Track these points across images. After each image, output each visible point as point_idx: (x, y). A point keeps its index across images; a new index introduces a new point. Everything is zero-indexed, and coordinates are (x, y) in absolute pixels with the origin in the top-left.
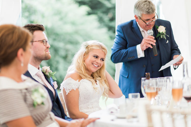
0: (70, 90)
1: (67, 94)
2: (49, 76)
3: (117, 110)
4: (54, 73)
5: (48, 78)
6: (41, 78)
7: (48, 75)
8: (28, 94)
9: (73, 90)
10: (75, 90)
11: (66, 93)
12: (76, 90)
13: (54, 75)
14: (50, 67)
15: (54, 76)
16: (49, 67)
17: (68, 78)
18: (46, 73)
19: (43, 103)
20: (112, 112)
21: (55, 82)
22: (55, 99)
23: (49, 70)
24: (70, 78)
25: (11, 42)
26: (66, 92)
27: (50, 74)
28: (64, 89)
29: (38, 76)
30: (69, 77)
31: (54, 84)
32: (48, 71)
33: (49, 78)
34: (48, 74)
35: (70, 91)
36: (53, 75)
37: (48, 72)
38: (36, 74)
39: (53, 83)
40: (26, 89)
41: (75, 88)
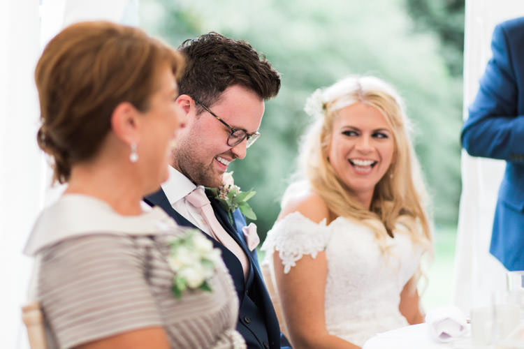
0: (299, 258)
1: (287, 270)
2: (229, 204)
3: (462, 328)
4: (247, 194)
5: (227, 213)
6: (201, 213)
7: (225, 201)
8: (155, 253)
9: (307, 257)
10: (314, 256)
11: (283, 267)
12: (317, 257)
13: (248, 201)
14: (233, 176)
15: (247, 205)
16: (232, 172)
17: (292, 215)
18: (219, 194)
19: (205, 286)
20: (444, 335)
21: (252, 224)
22: (248, 286)
23: (230, 186)
24: (297, 214)
25: (87, 80)
26: (284, 263)
27: (234, 197)
28: (276, 254)
29: (191, 205)
30: (293, 211)
31: (248, 232)
32: (226, 187)
33: (231, 211)
34: (227, 199)
35: (296, 262)
36: (245, 200)
37: (228, 192)
38: (185, 198)
39: (246, 227)
40: (151, 237)
41: (313, 249)
